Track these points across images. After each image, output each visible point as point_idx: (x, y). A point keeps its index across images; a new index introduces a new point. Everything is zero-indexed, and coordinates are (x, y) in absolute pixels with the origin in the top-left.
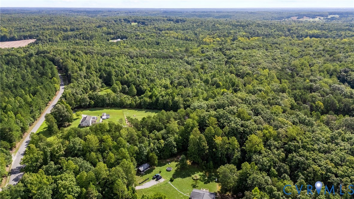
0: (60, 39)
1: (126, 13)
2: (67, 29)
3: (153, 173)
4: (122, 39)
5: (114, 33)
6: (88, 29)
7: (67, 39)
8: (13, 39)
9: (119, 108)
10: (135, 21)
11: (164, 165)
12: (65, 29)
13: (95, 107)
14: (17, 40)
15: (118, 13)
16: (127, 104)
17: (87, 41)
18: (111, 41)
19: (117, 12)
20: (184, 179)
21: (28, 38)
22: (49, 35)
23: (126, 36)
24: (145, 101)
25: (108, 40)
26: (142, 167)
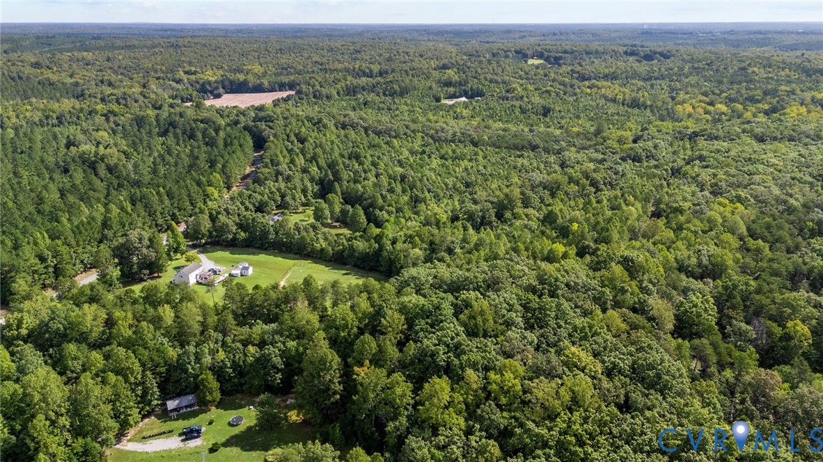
0: (338, 93)
1: (544, 35)
2: (371, 71)
3: (192, 423)
4: (471, 97)
5: (460, 84)
6: (411, 72)
7: (355, 93)
8: (258, 89)
9: (297, 256)
10: (540, 56)
11: (235, 409)
12: (368, 71)
13: (248, 246)
14: (266, 92)
15: (524, 36)
16: (313, 250)
17: (389, 99)
18: (444, 101)
19: (522, 34)
20: (245, 453)
21: (287, 88)
22: (320, 83)
23: (482, 90)
24: (352, 246)
25: (438, 100)
26: (177, 402)
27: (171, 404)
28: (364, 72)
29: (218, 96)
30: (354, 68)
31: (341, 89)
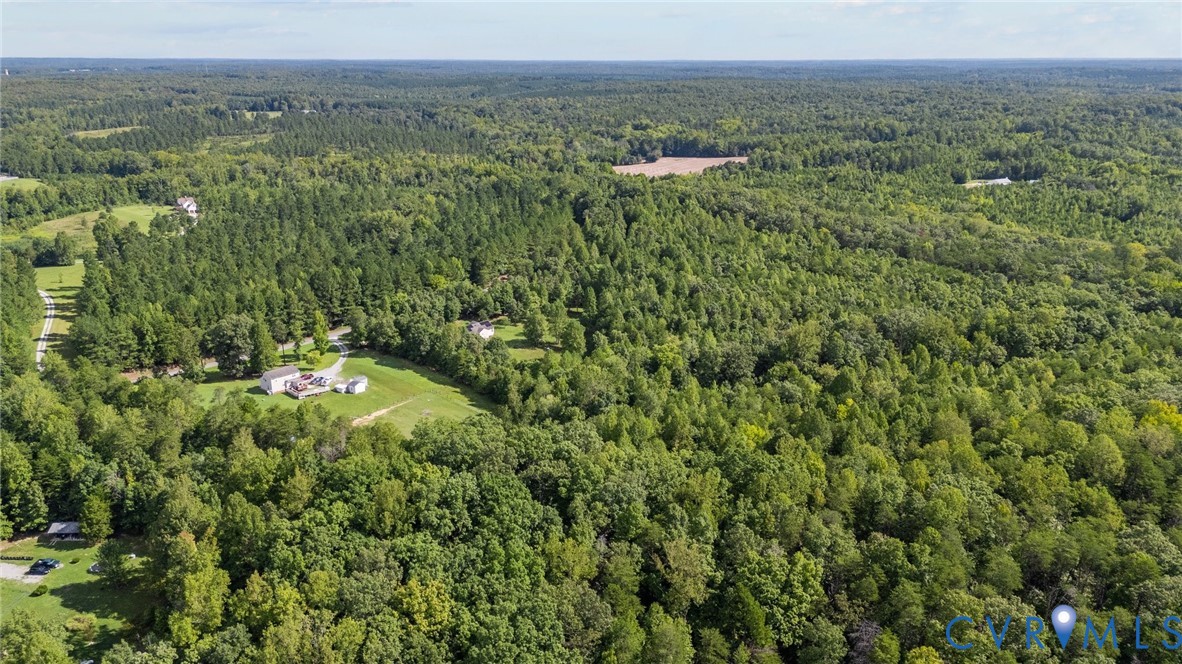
4: (1018, 178)
23: (1047, 169)
25: (960, 179)
26: (64, 526)
27: (56, 527)
28: (880, 132)
29: (652, 160)
30: (866, 125)
31: (810, 157)
